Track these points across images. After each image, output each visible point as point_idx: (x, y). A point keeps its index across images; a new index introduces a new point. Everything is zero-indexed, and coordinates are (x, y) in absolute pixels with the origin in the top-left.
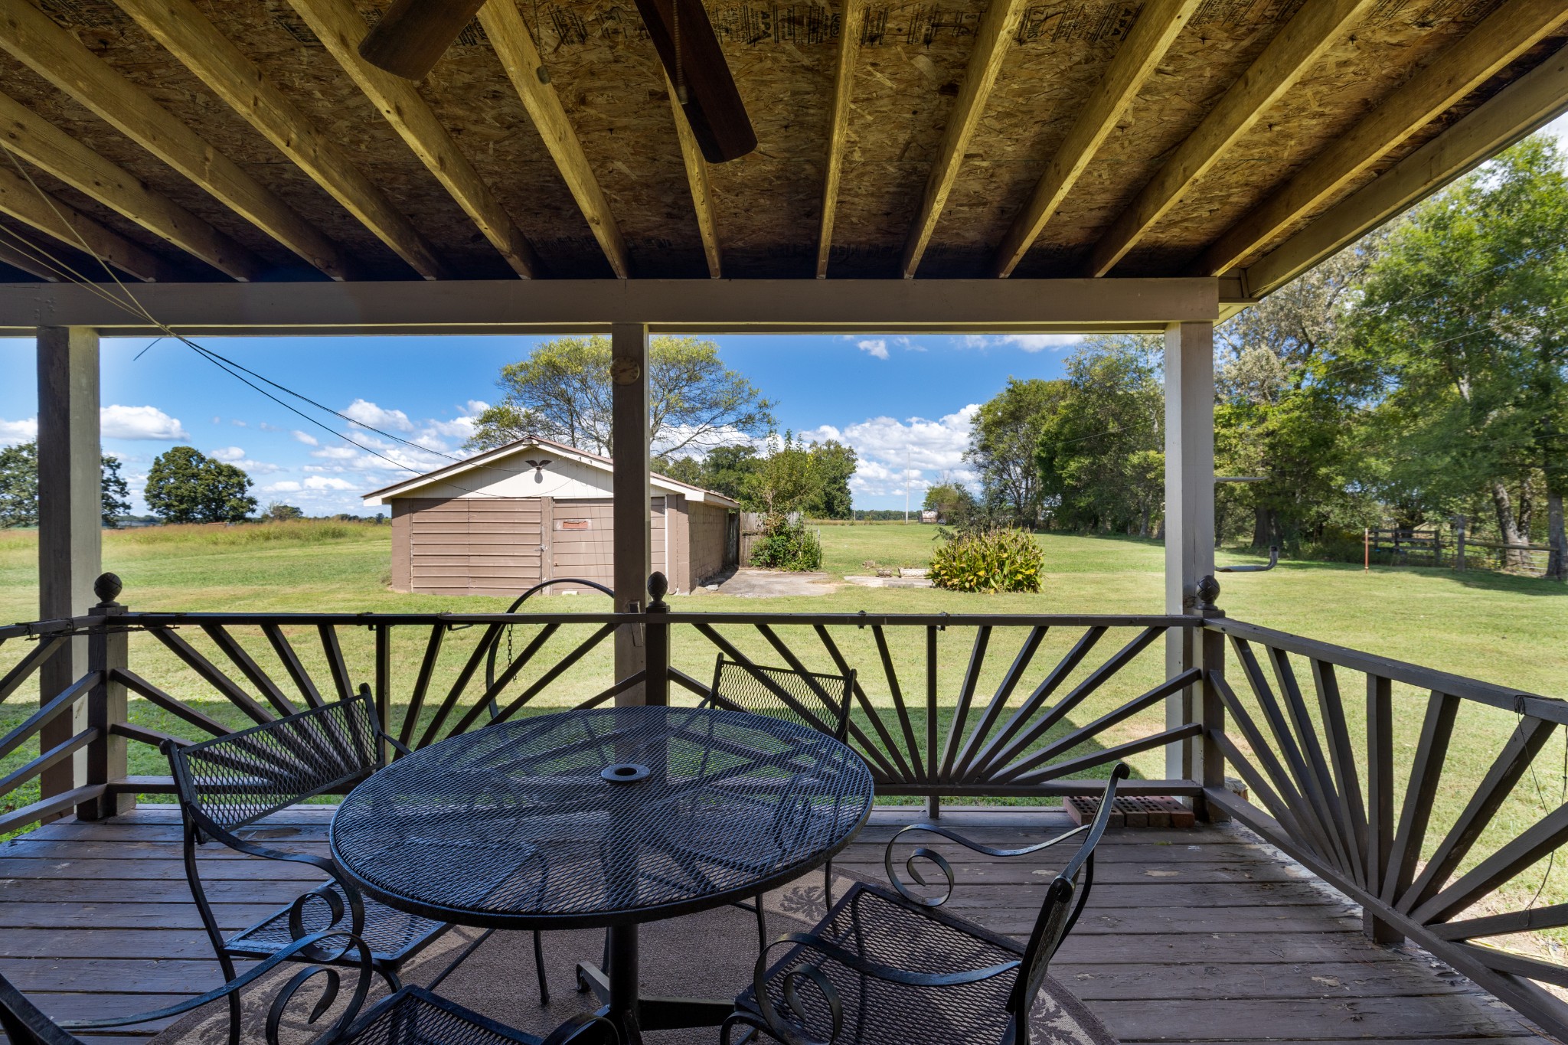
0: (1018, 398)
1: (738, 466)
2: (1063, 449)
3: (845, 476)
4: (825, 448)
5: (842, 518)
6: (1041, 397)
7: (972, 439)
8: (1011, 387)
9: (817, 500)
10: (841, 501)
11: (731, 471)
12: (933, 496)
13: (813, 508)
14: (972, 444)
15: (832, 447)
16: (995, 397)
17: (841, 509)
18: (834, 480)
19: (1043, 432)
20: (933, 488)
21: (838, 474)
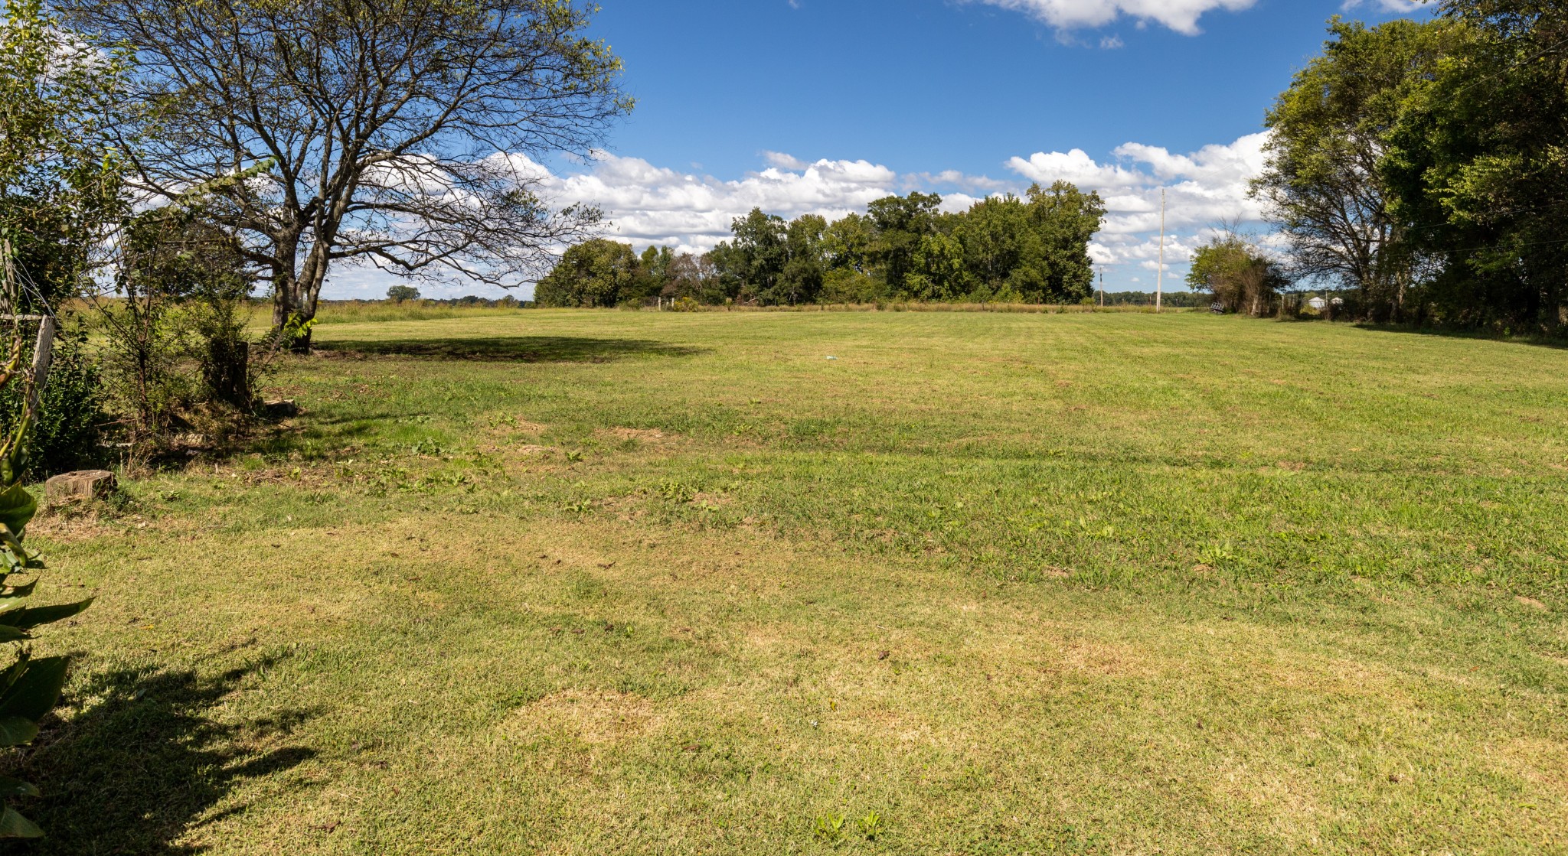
0: (1352, 59)
1: (912, 224)
2: (1445, 147)
3: (1083, 238)
4: (1053, 194)
5: (1076, 302)
6: (1400, 51)
7: (1267, 154)
8: (1336, 39)
9: (1034, 273)
10: (1075, 276)
11: (901, 232)
12: (1205, 263)
13: (1028, 287)
14: (1269, 163)
15: (1062, 193)
16: (1307, 66)
17: (1075, 288)
18: (1065, 243)
19: (1401, 116)
20: (1206, 250)
21: (1069, 233)
